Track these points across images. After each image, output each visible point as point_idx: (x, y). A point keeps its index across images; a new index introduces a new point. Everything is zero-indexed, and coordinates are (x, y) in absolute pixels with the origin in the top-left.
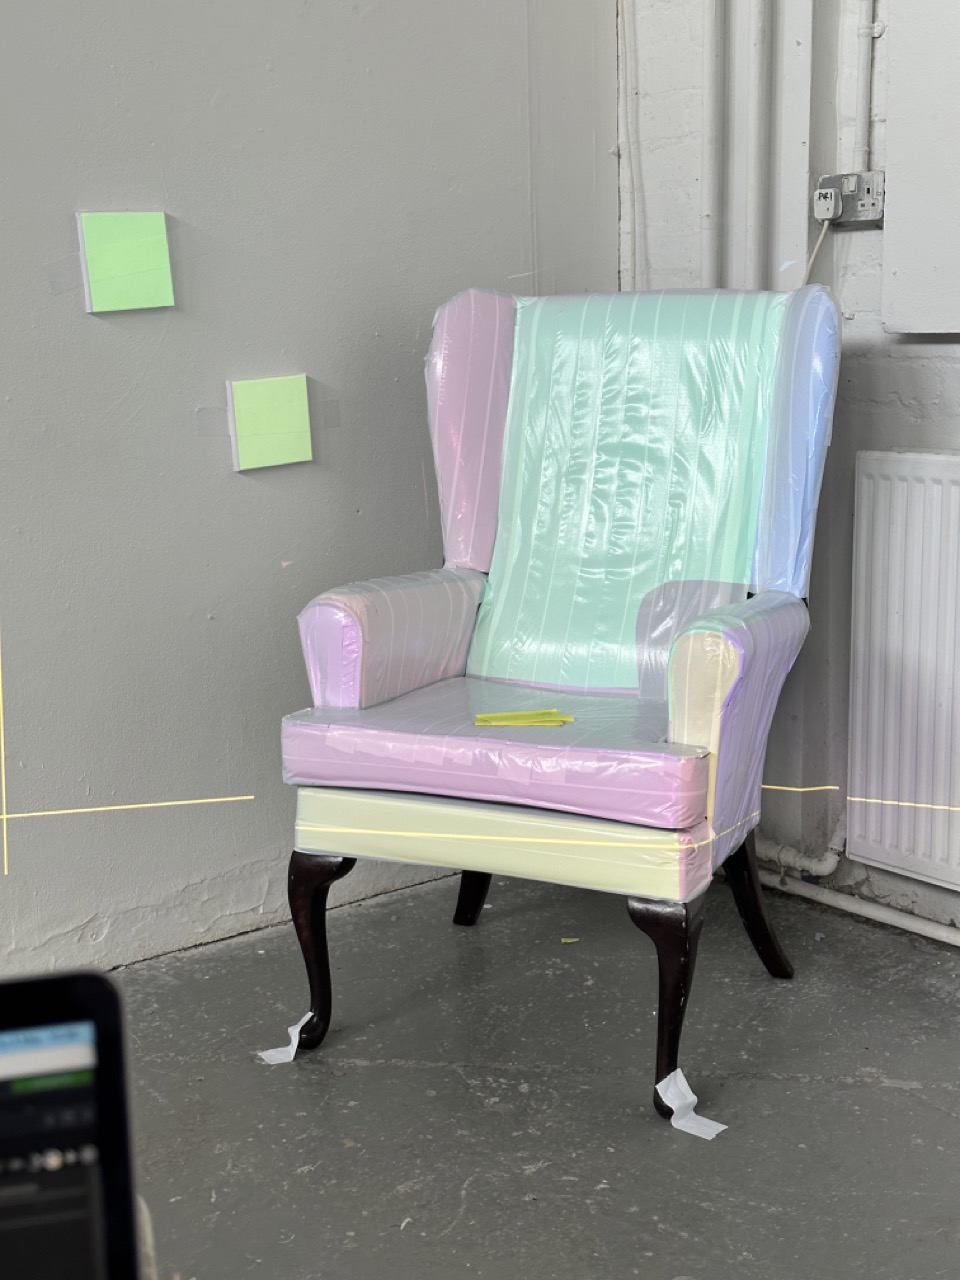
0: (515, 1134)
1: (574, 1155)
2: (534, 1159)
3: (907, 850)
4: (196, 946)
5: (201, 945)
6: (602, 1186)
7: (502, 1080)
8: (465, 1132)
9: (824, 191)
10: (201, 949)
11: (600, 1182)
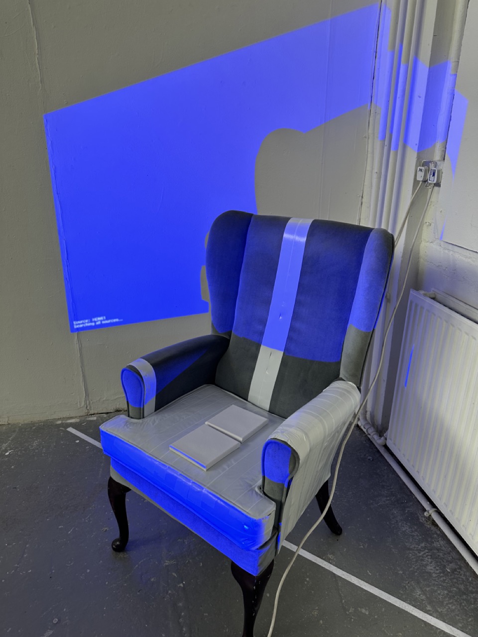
2: (173, 557)
6: (181, 585)
9: (421, 168)
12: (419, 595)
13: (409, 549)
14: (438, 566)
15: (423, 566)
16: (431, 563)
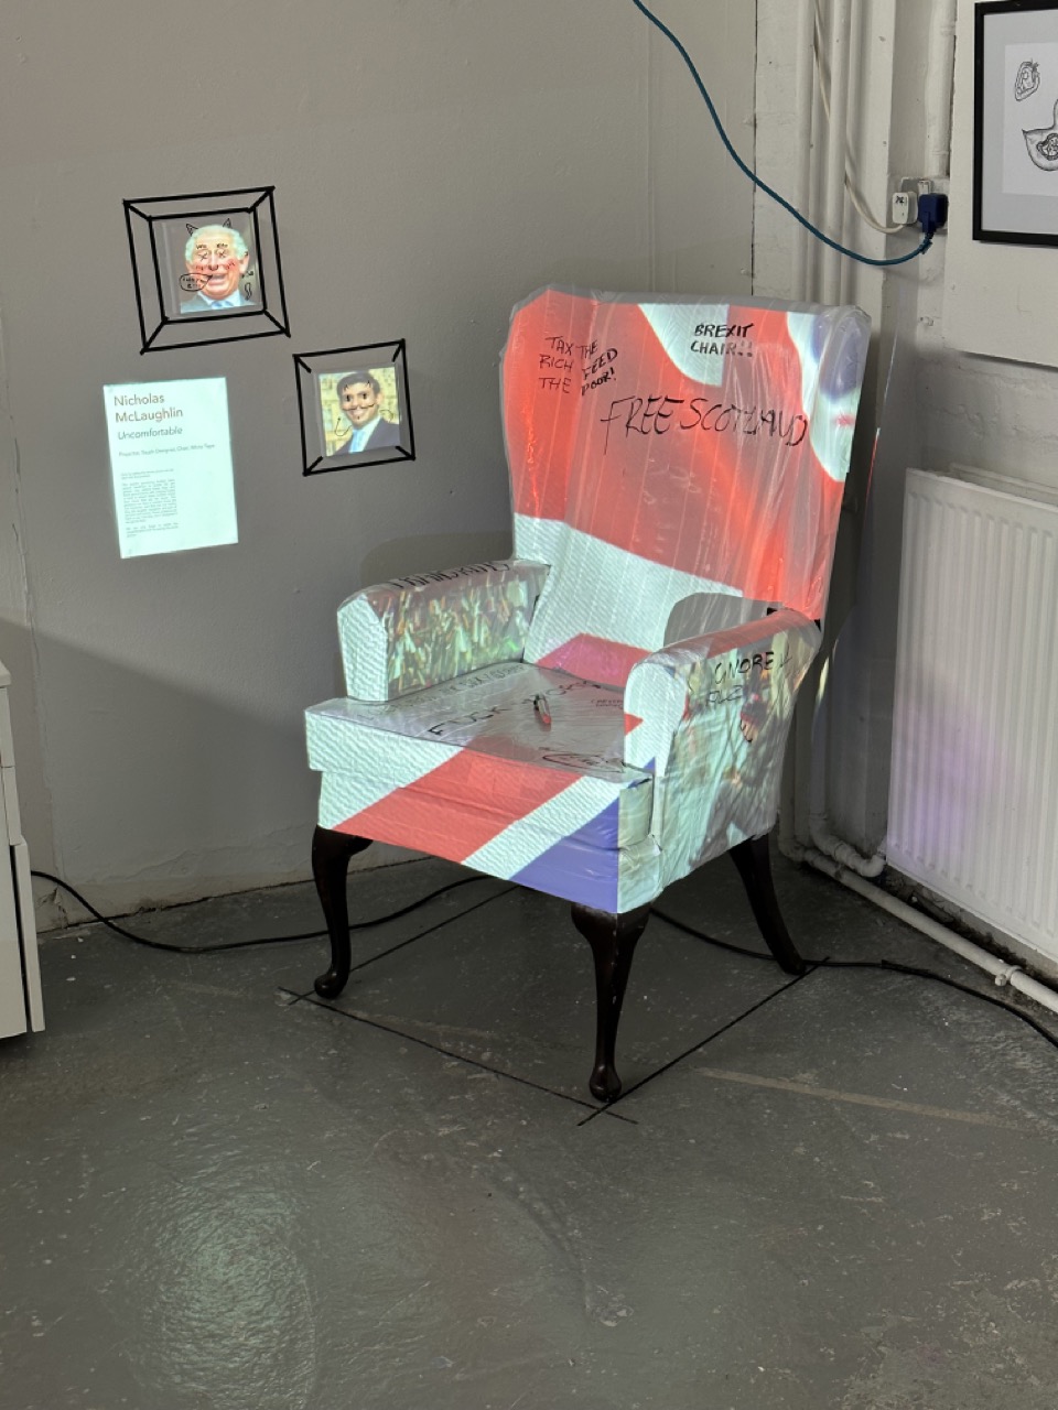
0: (452, 1098)
1: (489, 1124)
2: (454, 1122)
3: (930, 865)
4: (283, 885)
5: (287, 884)
6: (496, 1154)
7: (472, 1046)
8: (410, 1091)
9: (900, 195)
10: (286, 888)
11: (496, 1151)
12: (1008, 1101)
13: (972, 1043)
14: (1039, 1058)
15: (1008, 1062)
16: (1024, 1056)
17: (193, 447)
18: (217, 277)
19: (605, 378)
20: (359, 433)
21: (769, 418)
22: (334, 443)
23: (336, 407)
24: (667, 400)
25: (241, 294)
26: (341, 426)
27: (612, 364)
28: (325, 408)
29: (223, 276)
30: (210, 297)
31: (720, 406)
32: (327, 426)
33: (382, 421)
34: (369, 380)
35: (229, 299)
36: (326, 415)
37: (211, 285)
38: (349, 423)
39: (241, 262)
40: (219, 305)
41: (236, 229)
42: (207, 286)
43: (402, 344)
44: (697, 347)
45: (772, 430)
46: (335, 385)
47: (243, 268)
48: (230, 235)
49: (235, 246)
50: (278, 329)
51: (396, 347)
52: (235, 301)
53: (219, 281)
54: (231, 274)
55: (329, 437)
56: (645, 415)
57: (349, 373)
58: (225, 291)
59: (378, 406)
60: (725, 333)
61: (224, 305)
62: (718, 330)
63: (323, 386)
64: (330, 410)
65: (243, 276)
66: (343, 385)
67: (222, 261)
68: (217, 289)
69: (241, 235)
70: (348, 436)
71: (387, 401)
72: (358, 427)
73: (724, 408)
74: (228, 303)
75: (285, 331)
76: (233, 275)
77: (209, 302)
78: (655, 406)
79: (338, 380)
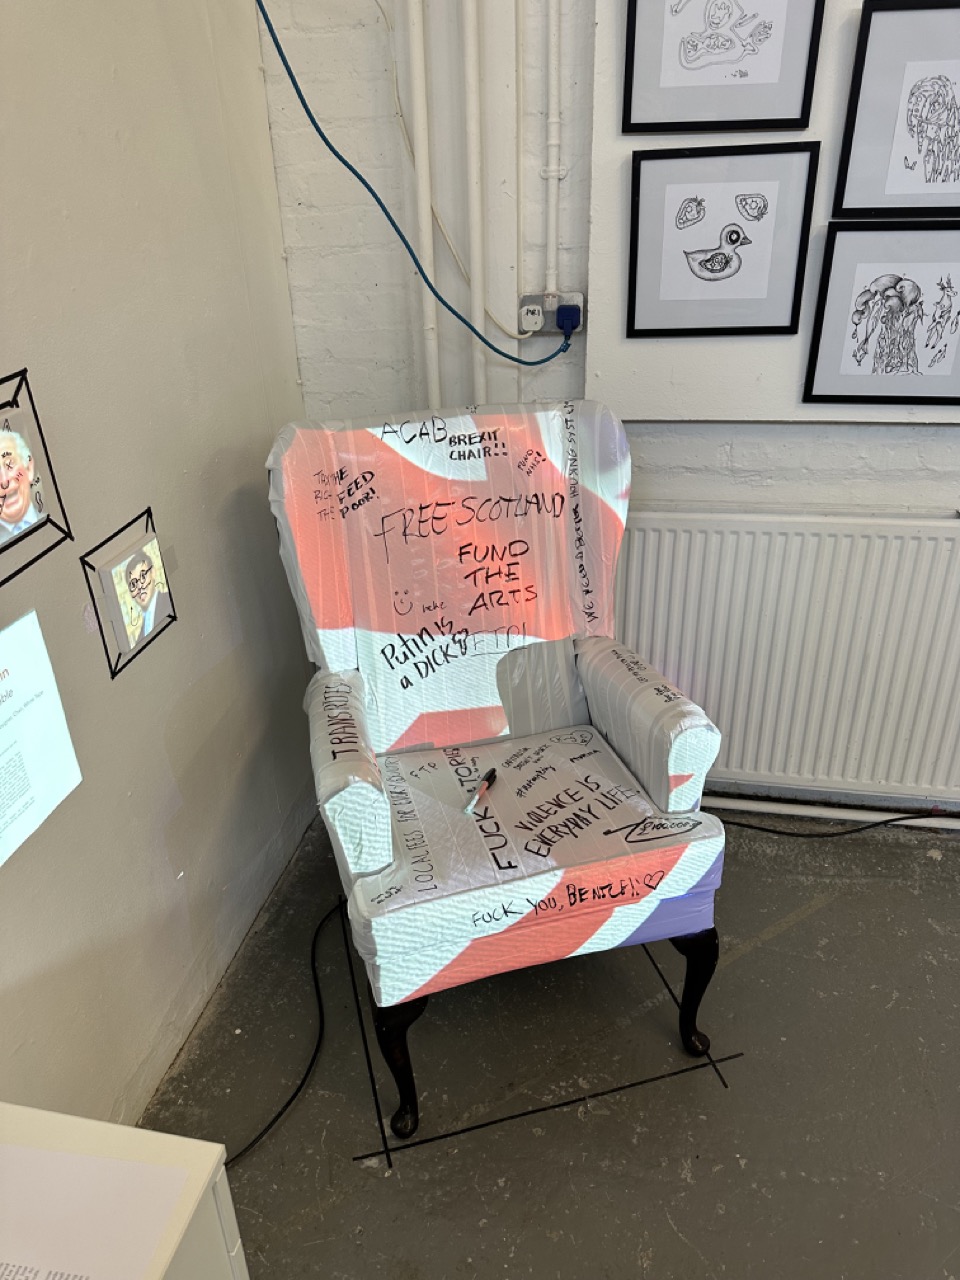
0: (634, 1141)
1: (691, 1139)
7: (562, 1084)
8: (606, 1163)
9: (531, 308)
11: (737, 1159)
12: (807, 880)
17: (26, 705)
18: (11, 496)
19: (367, 498)
20: (148, 613)
21: (534, 500)
22: (133, 633)
23: (128, 597)
24: (438, 505)
25: (35, 507)
26: (135, 614)
27: (369, 485)
28: (121, 602)
29: (15, 492)
30: (10, 523)
31: (489, 500)
32: (126, 620)
33: (159, 593)
34: (144, 558)
35: (26, 518)
36: (124, 610)
37: (8, 506)
38: (139, 608)
39: (28, 468)
40: (20, 528)
41: (16, 431)
42: (4, 508)
43: (148, 512)
44: (455, 455)
45: (539, 510)
46: (123, 575)
47: (31, 476)
48: (12, 440)
49: (19, 451)
50: (62, 535)
51: (146, 516)
52: (32, 518)
53: (12, 500)
54: (22, 487)
55: (129, 630)
56: (420, 522)
57: (130, 559)
58: (20, 510)
59: (154, 581)
60: (478, 439)
61: (24, 527)
62: (470, 439)
63: (116, 581)
64: (125, 603)
65: (32, 485)
66: (129, 573)
67: (12, 474)
68: (13, 509)
69: (22, 436)
70: (140, 622)
71: (158, 573)
72: (145, 609)
73: (493, 502)
74: (26, 522)
75: (68, 535)
76: (25, 488)
77: (10, 527)
78: (427, 514)
79: (125, 568)
